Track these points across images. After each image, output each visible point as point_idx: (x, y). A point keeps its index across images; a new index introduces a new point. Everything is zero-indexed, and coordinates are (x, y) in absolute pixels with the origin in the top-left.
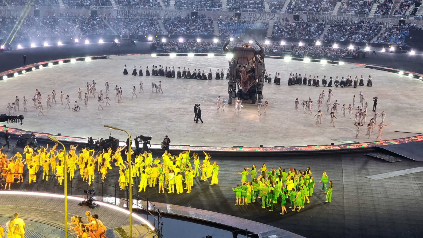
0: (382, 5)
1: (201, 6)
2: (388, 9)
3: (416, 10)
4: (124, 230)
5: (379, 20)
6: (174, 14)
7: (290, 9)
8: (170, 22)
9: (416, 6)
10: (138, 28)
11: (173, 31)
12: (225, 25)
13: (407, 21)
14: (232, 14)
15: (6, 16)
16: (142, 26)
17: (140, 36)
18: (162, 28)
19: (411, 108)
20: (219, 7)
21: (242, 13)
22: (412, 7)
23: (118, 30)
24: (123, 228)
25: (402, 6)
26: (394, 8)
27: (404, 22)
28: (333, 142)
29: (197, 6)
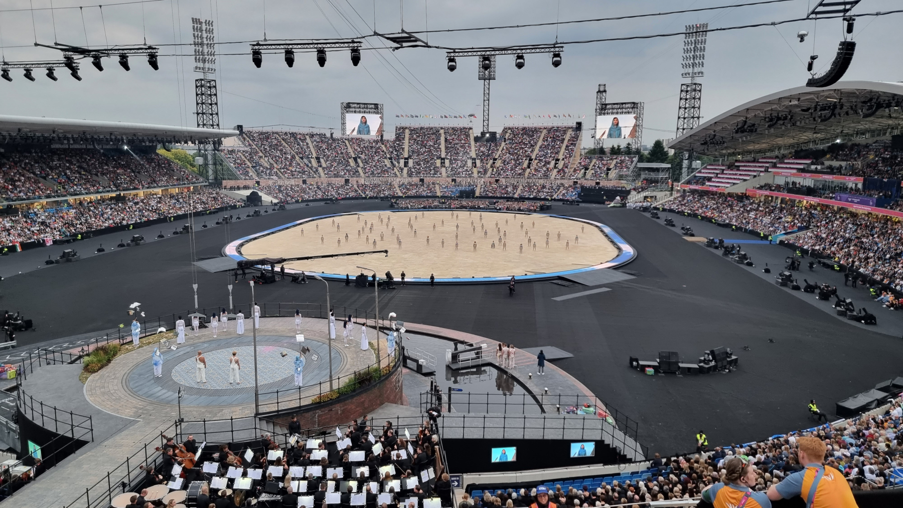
0: (561, 170)
1: (427, 174)
2: (565, 173)
3: (585, 173)
5: (559, 182)
6: (407, 180)
7: (492, 174)
8: (404, 186)
9: (585, 170)
10: (380, 192)
11: (406, 193)
12: (445, 188)
13: (579, 182)
14: (450, 180)
15: (281, 184)
16: (383, 190)
17: (382, 197)
18: (398, 191)
19: (584, 247)
20: (440, 174)
21: (457, 179)
22: (583, 171)
23: (365, 193)
25: (575, 170)
26: (569, 172)
27: (577, 182)
28: (526, 273)
29: (424, 174)
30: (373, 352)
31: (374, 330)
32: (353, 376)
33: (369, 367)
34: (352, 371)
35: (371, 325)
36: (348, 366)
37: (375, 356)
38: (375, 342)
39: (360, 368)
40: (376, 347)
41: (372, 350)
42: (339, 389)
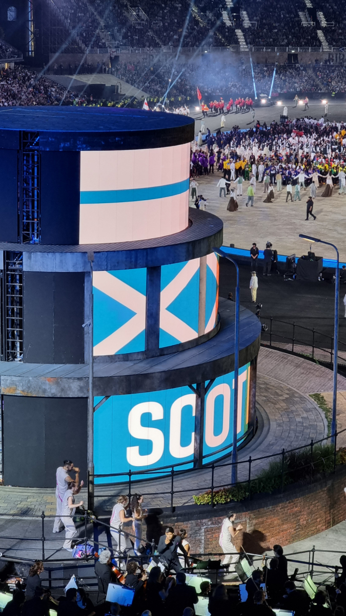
4: (325, 398)
24: (323, 394)
30: (323, 416)
31: (328, 370)
32: (278, 459)
33: (312, 444)
34: (277, 449)
35: (322, 360)
36: (270, 439)
37: (326, 423)
38: (328, 395)
39: (295, 445)
40: (330, 405)
41: (320, 410)
42: (249, 481)
